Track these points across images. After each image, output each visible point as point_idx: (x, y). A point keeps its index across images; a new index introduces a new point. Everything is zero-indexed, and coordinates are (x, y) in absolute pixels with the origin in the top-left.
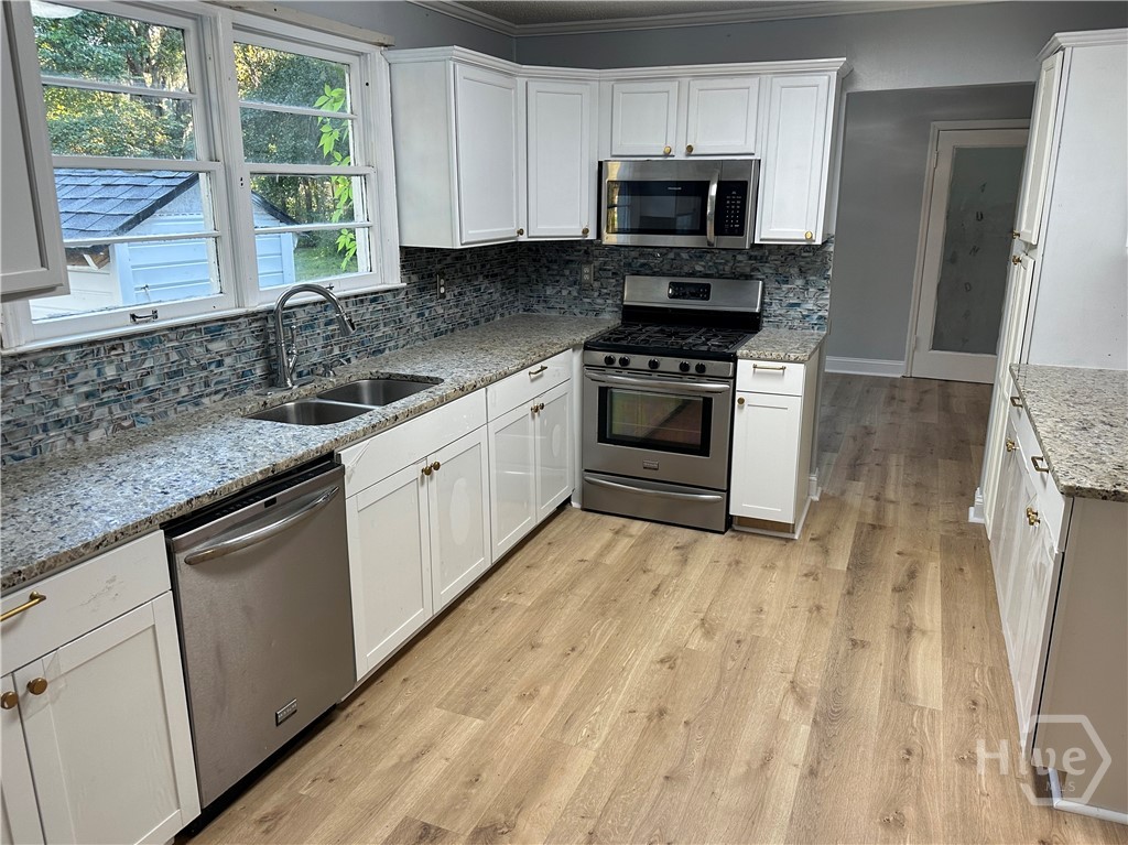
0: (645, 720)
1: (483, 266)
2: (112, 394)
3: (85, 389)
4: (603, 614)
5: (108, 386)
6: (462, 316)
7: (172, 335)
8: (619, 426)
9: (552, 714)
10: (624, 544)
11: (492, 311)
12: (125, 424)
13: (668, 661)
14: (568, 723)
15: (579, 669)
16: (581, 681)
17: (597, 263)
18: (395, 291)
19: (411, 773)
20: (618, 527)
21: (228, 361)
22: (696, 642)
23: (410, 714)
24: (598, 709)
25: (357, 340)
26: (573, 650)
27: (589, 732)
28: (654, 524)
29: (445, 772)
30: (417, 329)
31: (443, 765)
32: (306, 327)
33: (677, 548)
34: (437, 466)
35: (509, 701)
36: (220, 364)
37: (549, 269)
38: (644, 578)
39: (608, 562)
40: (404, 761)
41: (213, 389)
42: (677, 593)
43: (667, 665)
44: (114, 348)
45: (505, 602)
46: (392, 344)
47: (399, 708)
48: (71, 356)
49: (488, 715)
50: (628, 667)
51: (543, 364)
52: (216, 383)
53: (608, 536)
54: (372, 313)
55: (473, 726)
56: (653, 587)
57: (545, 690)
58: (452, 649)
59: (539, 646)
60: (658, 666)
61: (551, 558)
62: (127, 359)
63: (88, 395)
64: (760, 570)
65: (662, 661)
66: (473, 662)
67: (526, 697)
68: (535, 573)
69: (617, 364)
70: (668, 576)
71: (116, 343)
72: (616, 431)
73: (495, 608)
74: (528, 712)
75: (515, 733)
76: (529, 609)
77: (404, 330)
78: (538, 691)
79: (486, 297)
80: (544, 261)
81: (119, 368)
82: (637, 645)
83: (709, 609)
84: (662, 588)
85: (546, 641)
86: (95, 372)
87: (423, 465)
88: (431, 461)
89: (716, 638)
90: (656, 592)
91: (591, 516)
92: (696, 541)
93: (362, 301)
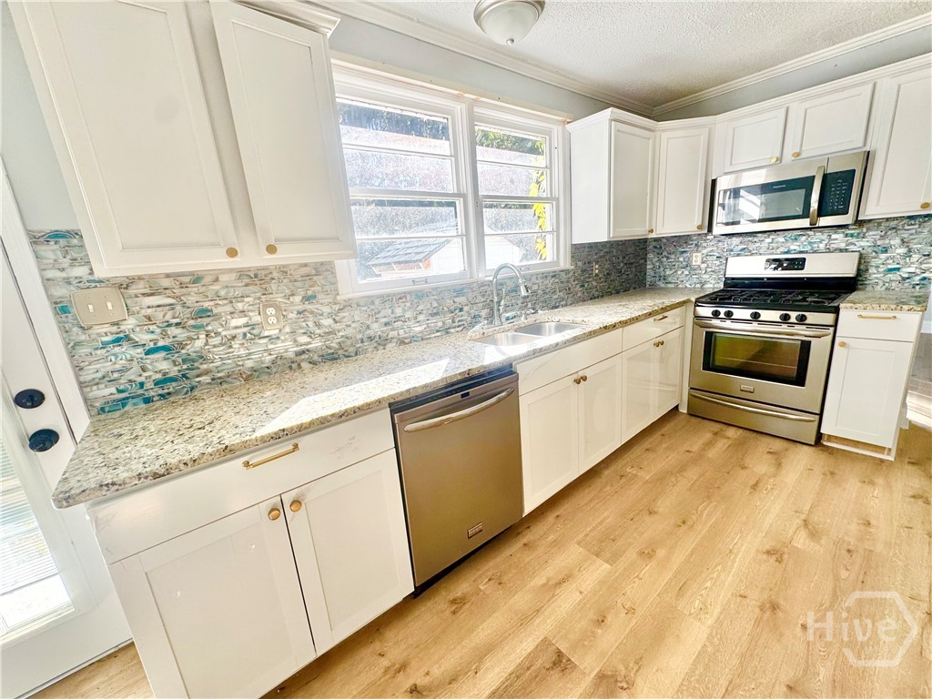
0: (757, 610)
1: (624, 258)
2: (399, 323)
3: (385, 320)
4: (708, 497)
5: (397, 319)
6: (609, 288)
7: (434, 293)
8: (720, 359)
9: (668, 575)
10: (721, 445)
11: (628, 285)
12: (406, 341)
13: (775, 553)
14: (681, 590)
15: (689, 542)
16: (692, 554)
17: (705, 251)
18: (567, 272)
19: (553, 596)
20: (716, 430)
21: (466, 308)
22: (801, 541)
23: (558, 545)
24: (708, 584)
25: (542, 299)
26: (684, 522)
27: (701, 605)
28: (746, 431)
29: (579, 603)
30: (579, 294)
31: (577, 597)
32: (512, 291)
33: (770, 453)
34: (584, 379)
35: (632, 554)
36: (461, 310)
37: (668, 258)
38: (743, 473)
39: (710, 456)
40: (551, 583)
41: (457, 324)
42: (775, 493)
43: (774, 557)
44: (401, 298)
45: (630, 473)
46: (564, 303)
47: (551, 537)
48: (377, 302)
49: (615, 562)
50: (735, 551)
51: (665, 314)
52: (459, 321)
53: (708, 436)
54: (552, 284)
55: (601, 569)
56: (752, 482)
57: (661, 553)
58: (590, 501)
59: (655, 513)
60: (765, 557)
61: (664, 446)
62: (408, 304)
63: (386, 324)
64: (859, 484)
65: (768, 552)
66: (605, 514)
67: (647, 554)
68: (651, 455)
69: (722, 316)
70: (764, 475)
71: (402, 297)
72: (718, 363)
73: (622, 476)
74: (647, 570)
75: (636, 585)
76: (647, 482)
77: (571, 295)
78: (655, 552)
79: (625, 277)
80: (665, 253)
81: (404, 310)
82: (741, 532)
83: (810, 512)
84: (761, 485)
85: (661, 510)
86: (390, 311)
87: (575, 377)
88: (581, 374)
89: (823, 542)
90: (755, 487)
91: (694, 420)
92: (787, 450)
93: (546, 277)
